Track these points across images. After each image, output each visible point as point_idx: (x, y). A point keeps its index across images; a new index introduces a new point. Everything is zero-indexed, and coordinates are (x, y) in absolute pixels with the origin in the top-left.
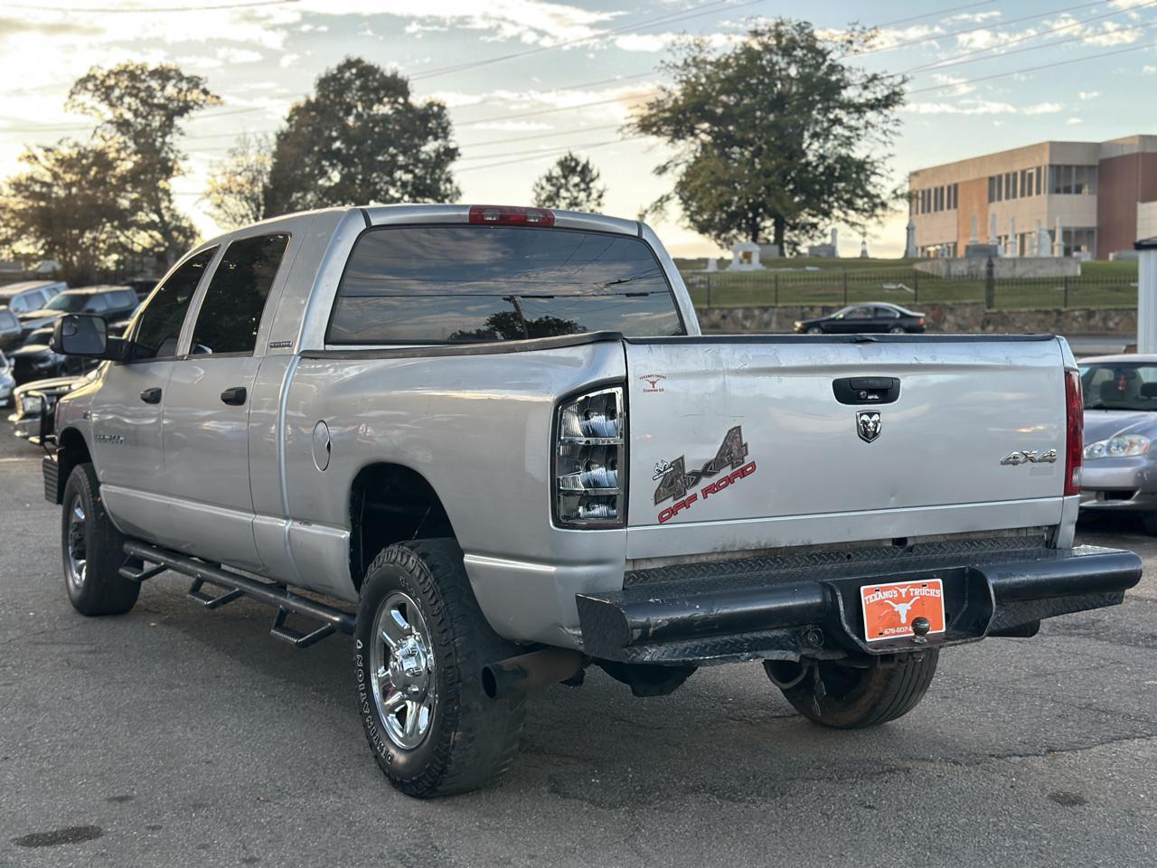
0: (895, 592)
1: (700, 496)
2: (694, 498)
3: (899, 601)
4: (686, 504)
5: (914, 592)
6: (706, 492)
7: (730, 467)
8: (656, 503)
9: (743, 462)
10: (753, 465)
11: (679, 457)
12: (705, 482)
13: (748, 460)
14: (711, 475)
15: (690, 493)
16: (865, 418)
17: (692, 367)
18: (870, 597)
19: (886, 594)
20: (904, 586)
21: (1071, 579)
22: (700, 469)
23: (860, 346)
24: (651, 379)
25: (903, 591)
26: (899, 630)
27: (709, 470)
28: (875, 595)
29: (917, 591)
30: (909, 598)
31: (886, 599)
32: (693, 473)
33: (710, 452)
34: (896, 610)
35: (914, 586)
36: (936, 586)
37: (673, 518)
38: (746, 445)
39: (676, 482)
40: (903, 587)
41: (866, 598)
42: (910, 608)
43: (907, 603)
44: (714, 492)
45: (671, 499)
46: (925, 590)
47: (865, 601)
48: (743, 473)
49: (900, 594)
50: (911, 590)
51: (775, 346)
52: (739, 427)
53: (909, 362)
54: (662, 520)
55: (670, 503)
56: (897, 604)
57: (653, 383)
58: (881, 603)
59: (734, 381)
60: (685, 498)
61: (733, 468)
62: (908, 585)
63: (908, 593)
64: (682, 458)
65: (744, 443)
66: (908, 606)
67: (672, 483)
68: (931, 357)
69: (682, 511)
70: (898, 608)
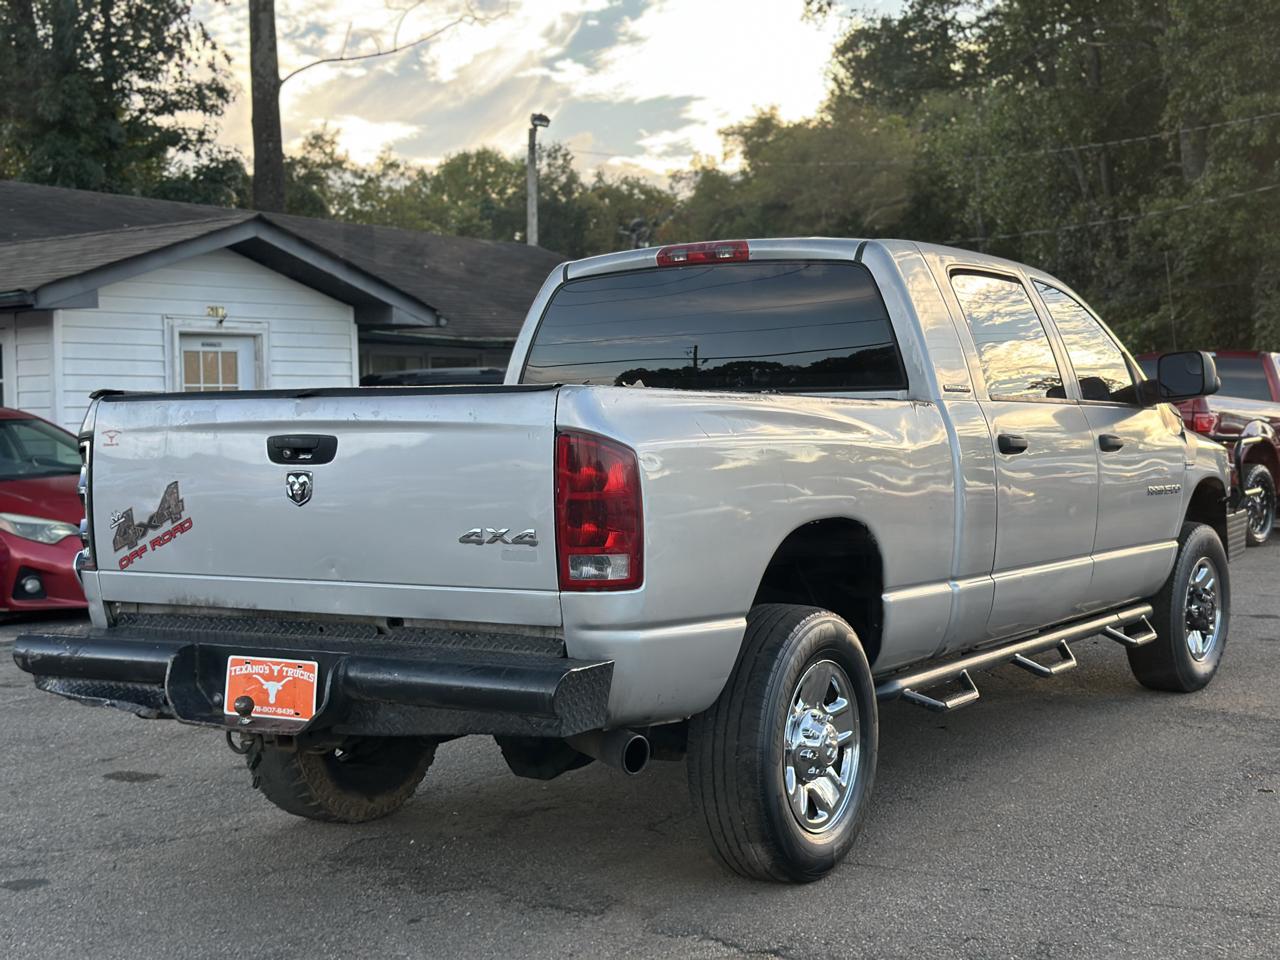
0: (267, 668)
1: (149, 547)
2: (144, 549)
3: (270, 677)
4: (139, 553)
5: (287, 672)
6: (155, 543)
7: (170, 521)
8: (116, 550)
9: (180, 518)
10: (189, 520)
11: (128, 508)
12: (152, 534)
13: (185, 516)
14: (155, 527)
15: (141, 543)
16: (292, 479)
17: (145, 423)
18: (238, 668)
19: (256, 669)
20: (278, 664)
21: (449, 689)
22: (145, 521)
23: (298, 401)
24: (111, 434)
25: (276, 669)
26: (266, 709)
27: (154, 522)
28: (244, 668)
29: (291, 671)
30: (280, 677)
31: (256, 674)
32: (141, 525)
33: (152, 506)
34: (265, 687)
35: (287, 665)
36: (310, 669)
37: (130, 567)
38: (182, 501)
39: (129, 532)
40: (276, 664)
41: (233, 668)
42: (281, 688)
43: (279, 681)
44: (160, 545)
45: (126, 548)
46: (299, 672)
47: (231, 672)
48: (182, 529)
49: (272, 671)
50: (285, 669)
51: (217, 402)
52: (176, 482)
53: (345, 419)
54: (122, 568)
55: (125, 552)
56: (267, 680)
57: (111, 438)
58: (249, 677)
59: (174, 436)
60: (137, 548)
61: (173, 522)
62: (281, 663)
63: (280, 671)
64: (131, 510)
65: (180, 498)
66: (279, 686)
67: (125, 533)
68: (373, 413)
69: (136, 560)
70: (267, 685)
